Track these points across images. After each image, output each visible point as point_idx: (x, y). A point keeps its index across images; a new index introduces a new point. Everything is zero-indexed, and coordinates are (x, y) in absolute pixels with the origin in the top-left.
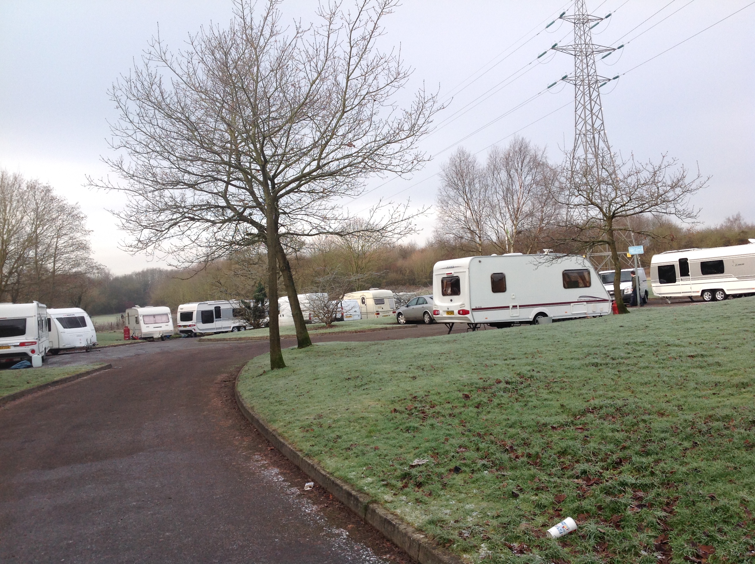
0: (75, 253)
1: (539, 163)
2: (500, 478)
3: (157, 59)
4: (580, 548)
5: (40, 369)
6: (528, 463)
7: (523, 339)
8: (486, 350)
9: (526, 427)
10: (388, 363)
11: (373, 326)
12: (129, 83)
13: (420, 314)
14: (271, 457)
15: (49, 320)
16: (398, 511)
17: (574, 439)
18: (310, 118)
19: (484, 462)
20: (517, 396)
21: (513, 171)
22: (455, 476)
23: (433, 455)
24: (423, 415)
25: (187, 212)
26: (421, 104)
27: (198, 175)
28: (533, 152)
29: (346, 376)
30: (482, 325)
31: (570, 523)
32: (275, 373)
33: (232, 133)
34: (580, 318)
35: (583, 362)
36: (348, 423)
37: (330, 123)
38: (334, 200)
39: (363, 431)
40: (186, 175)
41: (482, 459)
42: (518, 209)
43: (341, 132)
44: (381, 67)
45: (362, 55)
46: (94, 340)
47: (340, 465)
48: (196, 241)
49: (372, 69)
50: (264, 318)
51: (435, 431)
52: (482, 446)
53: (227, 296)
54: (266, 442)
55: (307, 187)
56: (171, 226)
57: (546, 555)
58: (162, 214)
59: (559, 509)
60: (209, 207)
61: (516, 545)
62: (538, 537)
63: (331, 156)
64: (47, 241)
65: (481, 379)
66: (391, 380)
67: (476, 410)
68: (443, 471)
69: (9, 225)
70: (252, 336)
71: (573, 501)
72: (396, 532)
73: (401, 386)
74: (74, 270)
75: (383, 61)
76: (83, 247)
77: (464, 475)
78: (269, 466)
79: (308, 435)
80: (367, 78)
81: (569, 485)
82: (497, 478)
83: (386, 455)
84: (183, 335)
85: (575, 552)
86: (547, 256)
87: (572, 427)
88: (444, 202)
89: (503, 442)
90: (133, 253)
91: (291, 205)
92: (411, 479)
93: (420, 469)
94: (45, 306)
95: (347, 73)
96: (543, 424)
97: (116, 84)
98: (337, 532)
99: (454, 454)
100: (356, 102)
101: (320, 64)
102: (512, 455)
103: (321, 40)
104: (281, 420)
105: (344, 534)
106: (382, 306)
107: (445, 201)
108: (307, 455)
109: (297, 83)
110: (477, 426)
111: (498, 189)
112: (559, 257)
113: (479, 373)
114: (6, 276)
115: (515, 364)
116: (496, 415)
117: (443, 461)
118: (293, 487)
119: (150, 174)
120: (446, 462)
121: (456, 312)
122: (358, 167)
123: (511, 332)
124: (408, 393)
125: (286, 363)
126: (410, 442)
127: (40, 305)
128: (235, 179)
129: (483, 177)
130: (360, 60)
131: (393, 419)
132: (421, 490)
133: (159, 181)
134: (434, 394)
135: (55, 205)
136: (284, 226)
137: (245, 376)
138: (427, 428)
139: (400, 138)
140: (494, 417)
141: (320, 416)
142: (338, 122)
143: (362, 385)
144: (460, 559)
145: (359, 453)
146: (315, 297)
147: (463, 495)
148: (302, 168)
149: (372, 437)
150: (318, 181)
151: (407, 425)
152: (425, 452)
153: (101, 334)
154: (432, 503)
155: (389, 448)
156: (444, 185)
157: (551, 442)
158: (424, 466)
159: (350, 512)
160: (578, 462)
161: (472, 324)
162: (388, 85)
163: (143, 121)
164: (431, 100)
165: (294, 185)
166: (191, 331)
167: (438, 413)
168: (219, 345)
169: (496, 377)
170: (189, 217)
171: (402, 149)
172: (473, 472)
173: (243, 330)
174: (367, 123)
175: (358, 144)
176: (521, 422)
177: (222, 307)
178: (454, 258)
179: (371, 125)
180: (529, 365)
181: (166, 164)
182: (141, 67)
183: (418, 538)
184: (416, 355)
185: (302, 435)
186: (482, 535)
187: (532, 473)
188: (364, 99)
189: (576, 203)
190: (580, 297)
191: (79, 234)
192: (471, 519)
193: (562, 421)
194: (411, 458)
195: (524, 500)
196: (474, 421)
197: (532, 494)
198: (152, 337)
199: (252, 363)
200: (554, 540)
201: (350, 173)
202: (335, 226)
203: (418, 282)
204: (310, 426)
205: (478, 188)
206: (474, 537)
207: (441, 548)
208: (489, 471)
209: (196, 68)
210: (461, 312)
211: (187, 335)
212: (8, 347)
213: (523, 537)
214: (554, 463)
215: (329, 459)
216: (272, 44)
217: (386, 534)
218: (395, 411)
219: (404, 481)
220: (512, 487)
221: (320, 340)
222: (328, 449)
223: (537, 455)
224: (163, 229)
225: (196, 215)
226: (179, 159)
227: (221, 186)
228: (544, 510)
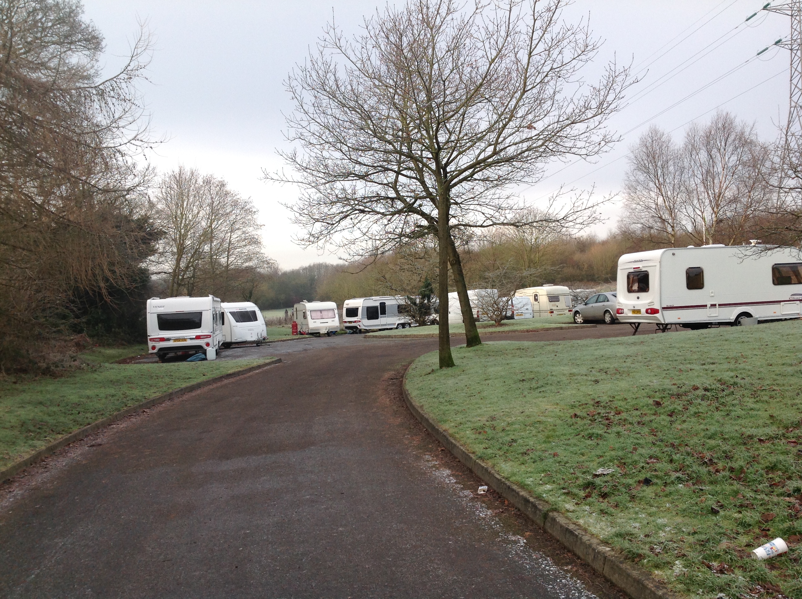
0: (248, 247)
1: (746, 141)
2: (698, 492)
3: (332, 47)
4: (791, 572)
5: (214, 361)
6: (731, 477)
7: (724, 342)
8: (680, 354)
9: (727, 439)
10: (566, 364)
11: (547, 326)
12: (304, 72)
13: (601, 313)
14: (442, 458)
15: (223, 313)
16: (581, 522)
17: (787, 453)
18: (487, 99)
19: (679, 474)
20: (717, 405)
21: (714, 151)
22: (645, 488)
23: (619, 464)
24: (607, 422)
25: (358, 204)
26: (611, 79)
27: (369, 166)
28: (738, 129)
29: (520, 377)
30: (673, 326)
31: (779, 544)
32: (444, 372)
33: (404, 119)
34: (791, 319)
35: (796, 368)
36: (523, 426)
37: (508, 105)
38: (509, 189)
39: (540, 436)
40: (357, 166)
41: (676, 471)
42: (720, 194)
43: (521, 113)
44: (568, 40)
45: (546, 28)
46: (265, 334)
47: (516, 470)
48: (367, 234)
49: (557, 42)
50: (430, 315)
51: (622, 440)
52: (675, 457)
53: (392, 291)
54: (437, 442)
55: (481, 175)
56: (341, 219)
57: (751, 577)
58: (333, 207)
59: (767, 528)
60: (378, 198)
61: (715, 564)
62: (741, 557)
63: (508, 141)
64: (222, 235)
65: (674, 384)
66: (570, 383)
67: (669, 418)
68: (630, 483)
69: (186, 220)
70: (418, 333)
71: (783, 521)
72: (579, 542)
73: (581, 390)
74: (247, 264)
75: (570, 33)
76: (254, 241)
77: (655, 487)
78: (440, 466)
79: (481, 437)
80: (551, 52)
81: (779, 503)
82: (694, 492)
83: (567, 462)
84: (348, 331)
85: (785, 576)
86: (755, 248)
87: (783, 441)
88: (632, 188)
89: (700, 453)
90: (305, 246)
91: (463, 194)
92: (595, 489)
93: (606, 479)
94: (219, 300)
95: (529, 49)
96: (749, 436)
97: (291, 75)
98: (513, 538)
99: (644, 464)
100: (538, 80)
101: (501, 41)
102: (711, 468)
103: (502, 14)
104: (452, 420)
105: (521, 542)
106: (557, 303)
107: (632, 186)
108: (481, 458)
109: (474, 63)
110: (670, 436)
111: (696, 172)
112: (769, 249)
113: (672, 378)
114: (182, 270)
115: (715, 369)
116: (692, 424)
117: (631, 472)
118: (466, 489)
119: (322, 166)
120: (634, 473)
121: (643, 311)
122: (538, 151)
123: (709, 333)
124: (589, 397)
125: (456, 362)
126: (592, 449)
127: (216, 299)
128: (405, 169)
129: (678, 158)
130: (544, 33)
131: (573, 425)
132: (606, 500)
133: (331, 173)
134: (620, 400)
135: (229, 199)
136: (454, 217)
137: (412, 374)
138: (613, 435)
139: (586, 118)
140: (691, 427)
141: (493, 419)
142: (517, 103)
143: (537, 388)
144: (651, 575)
145: (537, 459)
146: (484, 293)
147: (654, 509)
148: (477, 154)
149: (550, 442)
150: (493, 168)
151: (590, 431)
152: (611, 461)
153: (271, 328)
154: (619, 515)
155: (569, 454)
156: (633, 168)
157: (758, 456)
158: (609, 476)
159: (527, 520)
160: (790, 478)
161: (662, 324)
162: (574, 59)
163: (318, 111)
164: (623, 74)
165: (467, 173)
166: (356, 327)
167: (625, 420)
168: (385, 342)
169: (692, 383)
170: (358, 210)
171: (588, 130)
172: (666, 484)
173: (407, 328)
174: (549, 103)
175: (539, 126)
176: (722, 433)
177: (388, 303)
178: (641, 251)
179: (553, 104)
180: (732, 371)
181: (338, 155)
182: (316, 55)
183: (604, 550)
184: (597, 357)
185: (473, 436)
186: (676, 552)
187: (735, 489)
188: (546, 76)
189: (792, 186)
190: (792, 295)
191: (251, 228)
192: (664, 534)
193: (771, 433)
194: (595, 467)
195: (725, 517)
196: (667, 430)
197: (735, 511)
198: (319, 333)
199: (419, 362)
200: (761, 561)
201: (529, 158)
202: (510, 216)
203: (598, 277)
204: (482, 428)
205: (673, 171)
206: (667, 553)
207: (629, 562)
208: (684, 485)
209: (369, 54)
210: (649, 311)
211: (352, 331)
212: (184, 340)
213: (724, 556)
214: (760, 478)
215: (504, 463)
216: (449, 22)
217: (567, 544)
218: (576, 415)
219: (587, 491)
220: (711, 502)
221: (490, 339)
222: (503, 452)
223: (741, 470)
224: (334, 222)
225: (366, 207)
226: (351, 149)
227: (391, 176)
228: (748, 529)
